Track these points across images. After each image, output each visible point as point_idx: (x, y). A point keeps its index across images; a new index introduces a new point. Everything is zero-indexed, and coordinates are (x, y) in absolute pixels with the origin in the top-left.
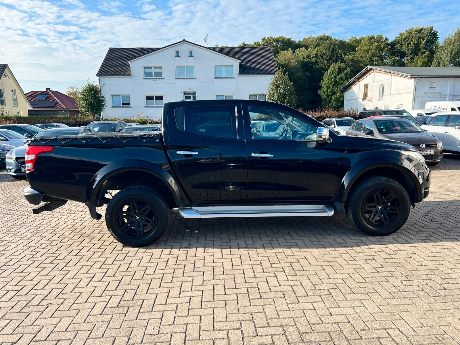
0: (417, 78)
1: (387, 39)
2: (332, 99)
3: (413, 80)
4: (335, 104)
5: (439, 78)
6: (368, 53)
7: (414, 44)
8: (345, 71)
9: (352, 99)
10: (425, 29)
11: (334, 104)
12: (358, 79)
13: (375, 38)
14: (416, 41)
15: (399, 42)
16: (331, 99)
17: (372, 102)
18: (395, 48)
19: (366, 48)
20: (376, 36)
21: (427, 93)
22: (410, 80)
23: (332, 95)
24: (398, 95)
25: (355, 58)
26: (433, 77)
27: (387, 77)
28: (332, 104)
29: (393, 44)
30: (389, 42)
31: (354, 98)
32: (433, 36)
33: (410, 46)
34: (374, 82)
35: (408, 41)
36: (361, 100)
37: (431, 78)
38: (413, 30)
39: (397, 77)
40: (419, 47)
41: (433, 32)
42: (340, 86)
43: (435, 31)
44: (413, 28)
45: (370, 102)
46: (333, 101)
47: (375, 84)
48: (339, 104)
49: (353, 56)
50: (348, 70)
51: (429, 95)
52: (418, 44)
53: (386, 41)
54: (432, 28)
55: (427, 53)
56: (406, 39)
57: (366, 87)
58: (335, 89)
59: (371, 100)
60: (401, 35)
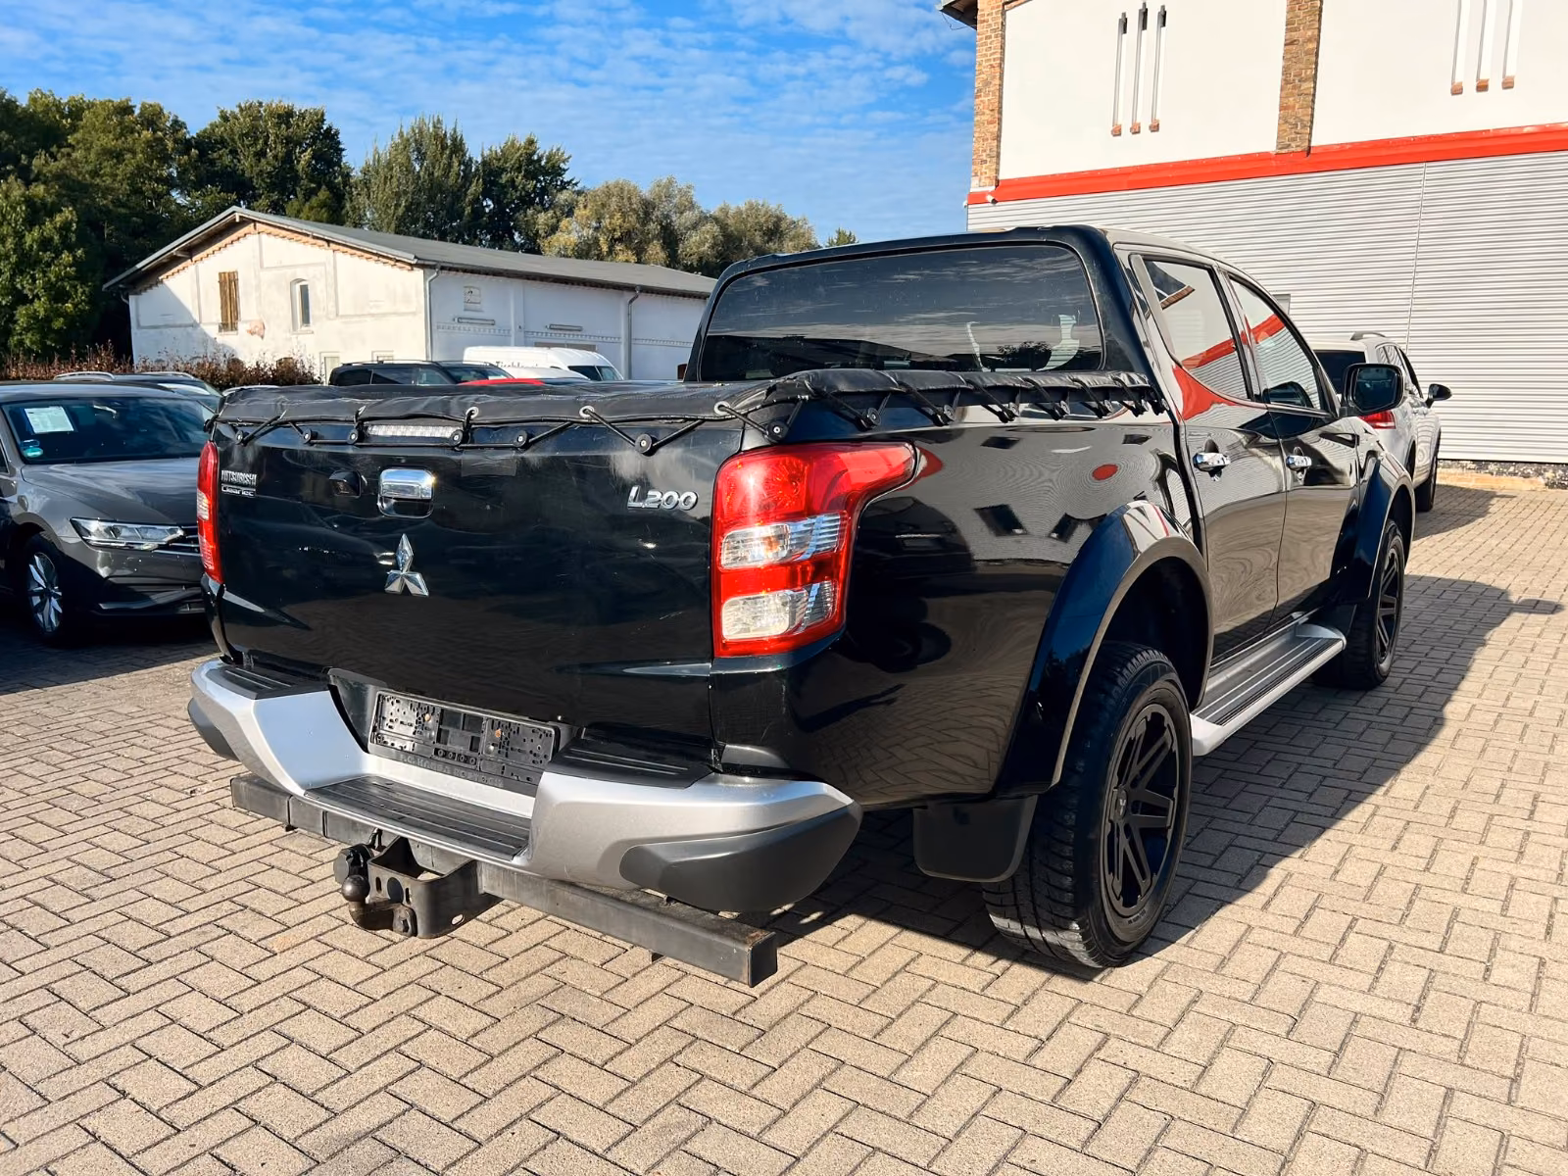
0: (432, 267)
1: (178, 125)
2: (15, 322)
3: (419, 273)
4: (32, 343)
5: (487, 274)
6: (119, 162)
7: (275, 157)
8: (58, 218)
9: (171, 323)
10: (302, 116)
11: (28, 342)
12: (191, 251)
13: (137, 112)
14: (281, 150)
15: (222, 142)
16: (12, 320)
17: (262, 337)
18: (212, 162)
19: (108, 141)
20: (139, 106)
21: (460, 320)
22: (405, 272)
23: (13, 307)
24: (368, 319)
25: (75, 174)
26: (473, 272)
27: (320, 254)
28: (21, 343)
29: (205, 144)
30: (188, 136)
31: (178, 322)
32: (327, 143)
33: (263, 160)
34: (261, 266)
35: (255, 143)
36: (212, 331)
37: (465, 271)
38: (262, 110)
39: (356, 258)
40: (292, 169)
41: (325, 127)
42: (44, 272)
43: (330, 129)
44: (260, 104)
45: (256, 338)
46: (24, 329)
47: (266, 276)
48: (49, 343)
49: (64, 161)
50: (67, 213)
51: (467, 326)
52: (288, 159)
53: (177, 131)
54: (323, 115)
55: (323, 194)
56: (247, 135)
57: (228, 284)
58: (23, 283)
59: (259, 332)
60: (225, 118)
